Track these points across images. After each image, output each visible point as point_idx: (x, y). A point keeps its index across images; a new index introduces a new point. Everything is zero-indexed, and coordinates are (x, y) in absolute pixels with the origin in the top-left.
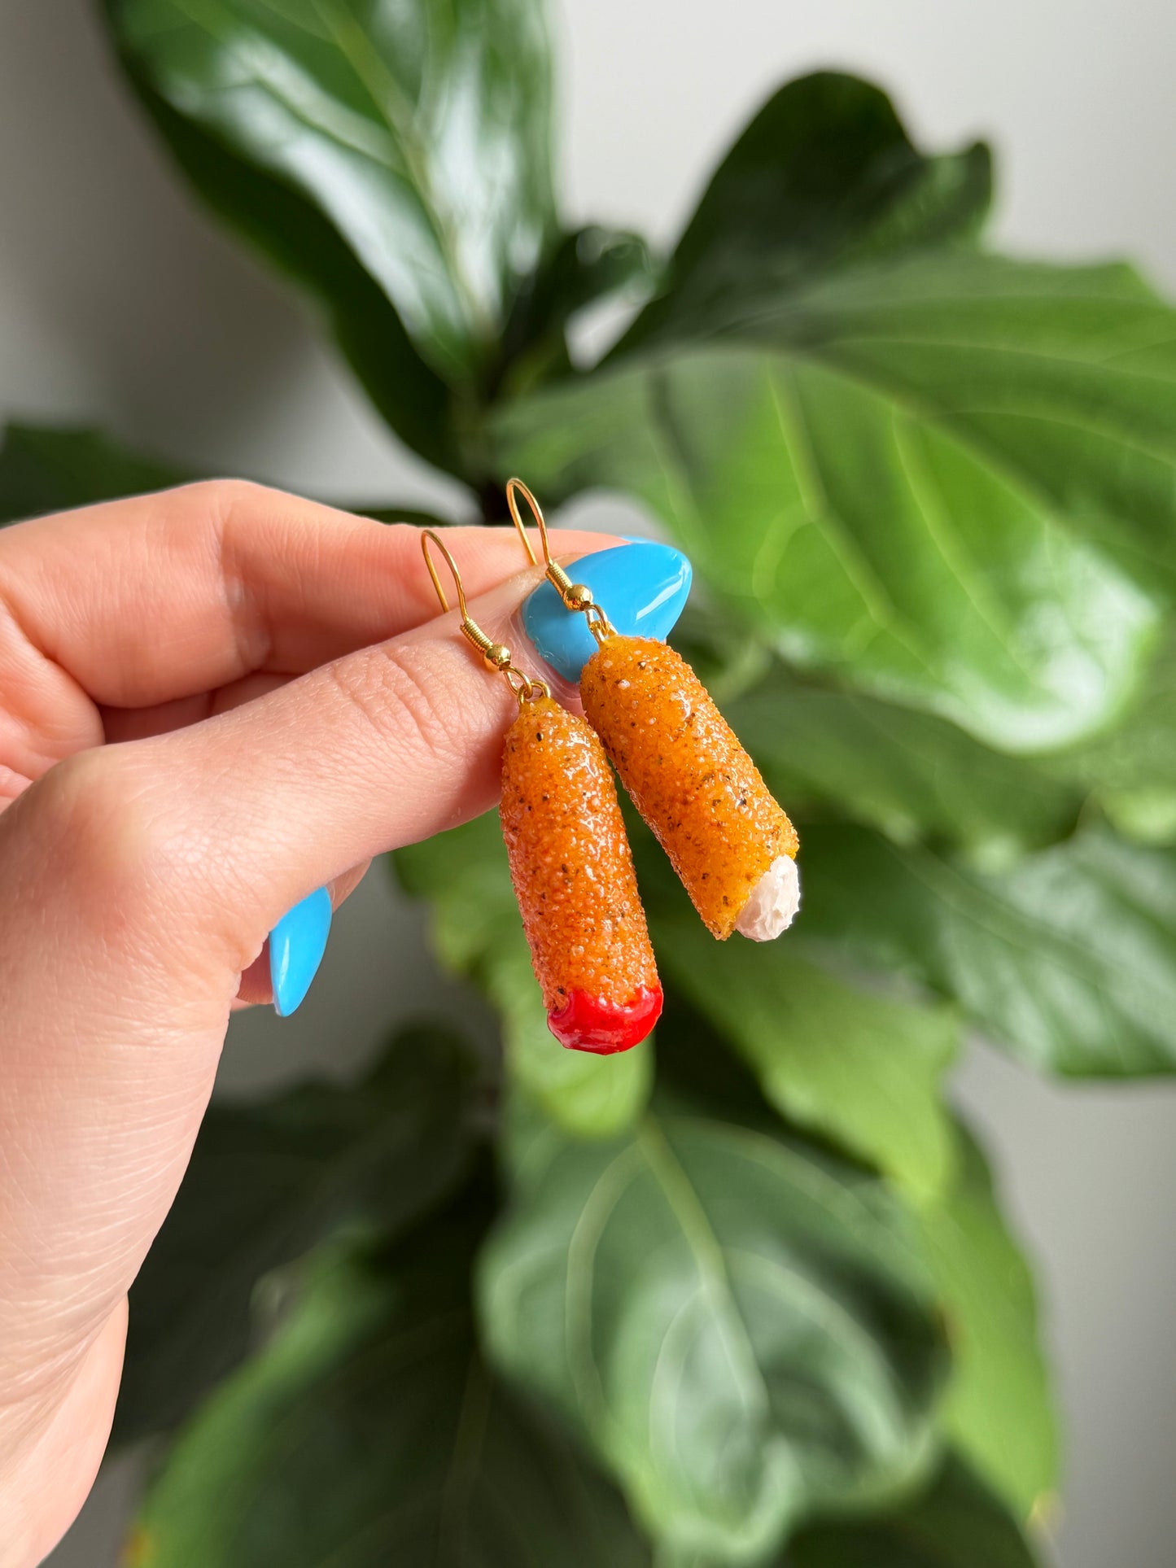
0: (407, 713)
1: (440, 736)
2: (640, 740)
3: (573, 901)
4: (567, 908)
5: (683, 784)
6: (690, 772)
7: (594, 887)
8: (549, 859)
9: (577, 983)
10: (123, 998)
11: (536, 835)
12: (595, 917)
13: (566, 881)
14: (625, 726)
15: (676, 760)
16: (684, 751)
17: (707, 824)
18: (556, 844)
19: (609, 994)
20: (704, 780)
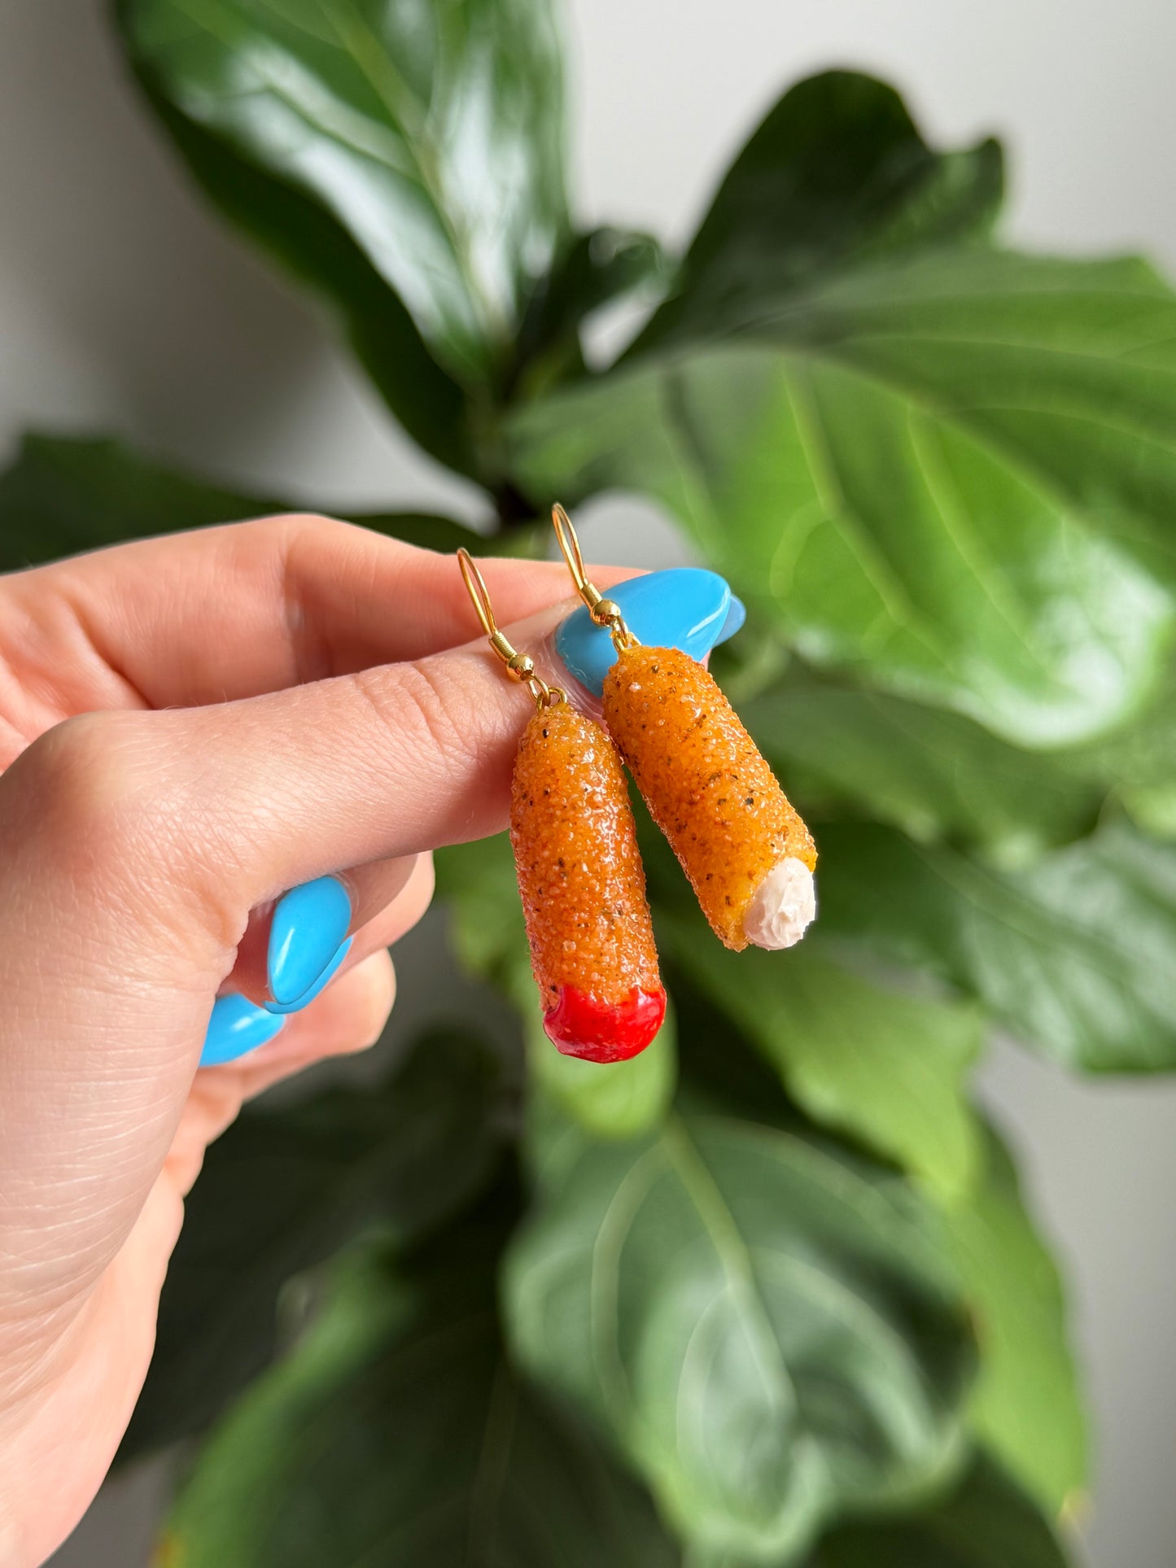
0: (417, 708)
1: (448, 732)
2: (650, 742)
3: (569, 896)
4: (561, 902)
5: (690, 785)
6: (696, 772)
7: (590, 882)
8: (546, 853)
9: (569, 979)
10: (90, 941)
11: (536, 828)
12: (590, 913)
13: (562, 875)
14: (638, 729)
15: (685, 761)
16: (692, 752)
17: (712, 823)
18: (554, 838)
19: (600, 991)
20: (710, 780)
